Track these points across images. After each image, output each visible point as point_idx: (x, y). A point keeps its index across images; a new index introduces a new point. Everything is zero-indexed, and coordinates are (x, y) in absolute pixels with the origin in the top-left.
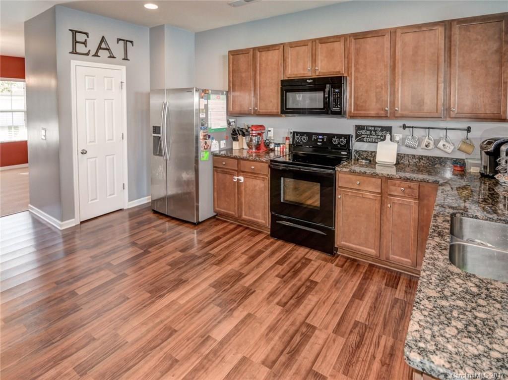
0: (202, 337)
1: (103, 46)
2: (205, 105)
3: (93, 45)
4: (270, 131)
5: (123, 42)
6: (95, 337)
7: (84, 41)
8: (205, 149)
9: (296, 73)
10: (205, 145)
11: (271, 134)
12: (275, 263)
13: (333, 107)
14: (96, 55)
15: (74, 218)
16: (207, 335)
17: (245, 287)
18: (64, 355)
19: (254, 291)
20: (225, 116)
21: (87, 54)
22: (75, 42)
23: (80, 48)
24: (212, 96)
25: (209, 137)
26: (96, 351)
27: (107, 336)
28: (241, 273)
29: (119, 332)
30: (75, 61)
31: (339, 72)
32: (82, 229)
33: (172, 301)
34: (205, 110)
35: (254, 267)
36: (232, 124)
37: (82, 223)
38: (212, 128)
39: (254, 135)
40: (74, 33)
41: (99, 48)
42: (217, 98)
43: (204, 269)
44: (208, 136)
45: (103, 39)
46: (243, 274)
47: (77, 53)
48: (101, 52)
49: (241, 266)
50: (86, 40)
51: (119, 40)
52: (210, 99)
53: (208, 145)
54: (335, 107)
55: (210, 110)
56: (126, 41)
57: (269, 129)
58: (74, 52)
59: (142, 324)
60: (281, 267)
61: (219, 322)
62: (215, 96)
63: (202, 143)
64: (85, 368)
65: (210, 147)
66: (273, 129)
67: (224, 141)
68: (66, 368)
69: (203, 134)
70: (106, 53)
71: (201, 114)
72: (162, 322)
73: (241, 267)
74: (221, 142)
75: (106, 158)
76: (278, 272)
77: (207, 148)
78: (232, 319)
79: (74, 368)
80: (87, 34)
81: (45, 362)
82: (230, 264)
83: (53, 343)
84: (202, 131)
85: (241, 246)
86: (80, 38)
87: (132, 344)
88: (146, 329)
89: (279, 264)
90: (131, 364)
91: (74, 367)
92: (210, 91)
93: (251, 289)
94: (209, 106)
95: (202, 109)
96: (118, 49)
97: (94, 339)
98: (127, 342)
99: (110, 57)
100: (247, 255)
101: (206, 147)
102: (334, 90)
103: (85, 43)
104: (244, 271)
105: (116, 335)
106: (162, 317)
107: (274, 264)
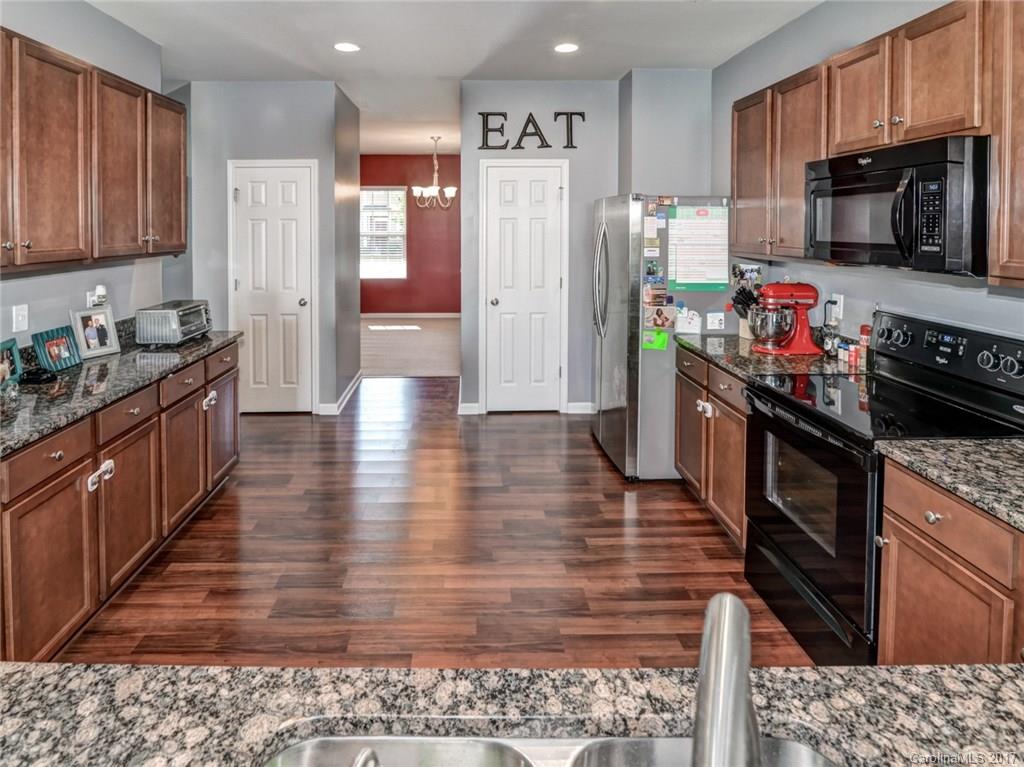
0: (402, 650)
1: (531, 129)
2: (660, 231)
3: (513, 132)
4: (835, 303)
5: (565, 117)
7: (500, 126)
8: (656, 325)
9: (852, 138)
10: (656, 316)
11: (838, 312)
12: (678, 635)
13: (922, 244)
14: (519, 146)
15: (477, 401)
16: (410, 652)
17: (559, 631)
19: (562, 651)
20: (724, 256)
21: (504, 147)
22: (486, 130)
23: (495, 139)
24: (680, 211)
25: (670, 300)
28: (586, 604)
30: (485, 160)
31: (962, 120)
32: (489, 422)
34: (658, 242)
35: (623, 613)
36: (747, 275)
37: (490, 413)
38: (678, 282)
39: (770, 307)
40: (485, 116)
41: (524, 134)
42: (698, 213)
43: (540, 560)
44: (664, 299)
45: (531, 120)
46: (588, 609)
47: (488, 148)
48: (526, 141)
49: (604, 594)
50: (503, 125)
51: (557, 115)
52: (674, 217)
53: (667, 319)
54: (927, 244)
55: (672, 241)
56: (570, 115)
57: (835, 297)
58: (485, 145)
60: (682, 649)
62: (692, 210)
63: (647, 312)
65: (673, 323)
66: (842, 297)
67: (721, 315)
69: (651, 292)
70: (536, 140)
71: (646, 250)
73: (601, 596)
74: (709, 316)
75: (530, 318)
76: (659, 654)
77: (663, 324)
78: (468, 661)
80: (504, 115)
82: (589, 578)
84: (649, 286)
85: (655, 560)
86: (494, 122)
89: (681, 642)
92: (676, 200)
93: (560, 644)
94: (670, 232)
95: (651, 239)
96: (555, 131)
99: (542, 146)
100: (642, 582)
101: (659, 322)
102: (924, 188)
103: (501, 130)
104: (593, 606)
107: (672, 635)
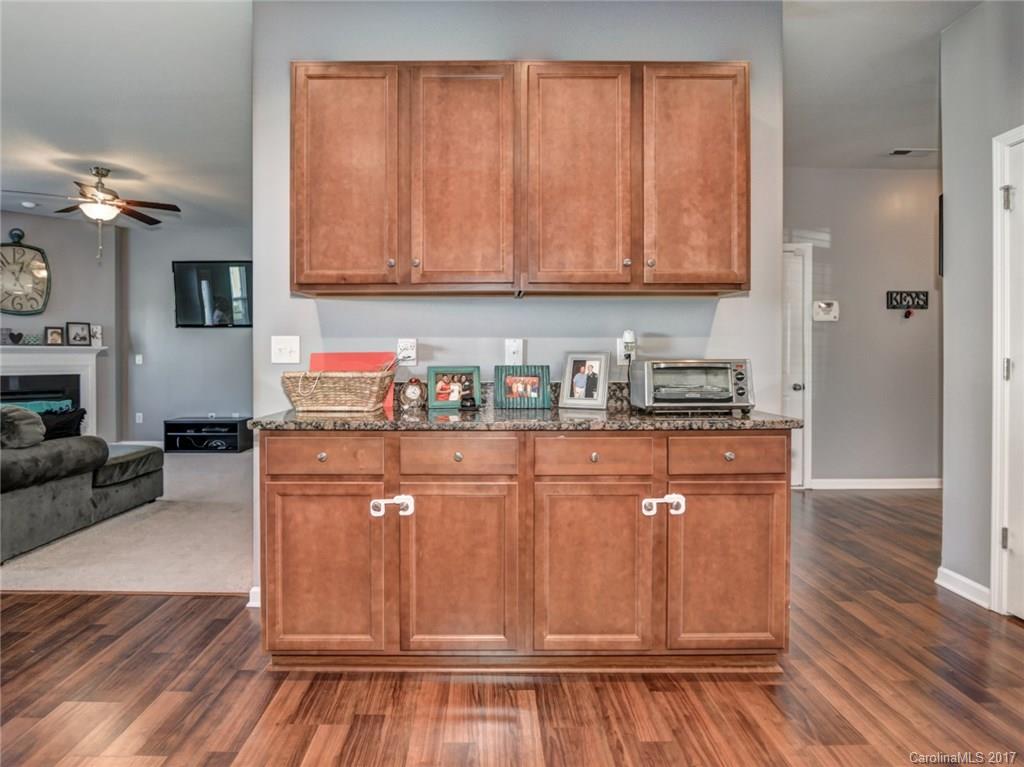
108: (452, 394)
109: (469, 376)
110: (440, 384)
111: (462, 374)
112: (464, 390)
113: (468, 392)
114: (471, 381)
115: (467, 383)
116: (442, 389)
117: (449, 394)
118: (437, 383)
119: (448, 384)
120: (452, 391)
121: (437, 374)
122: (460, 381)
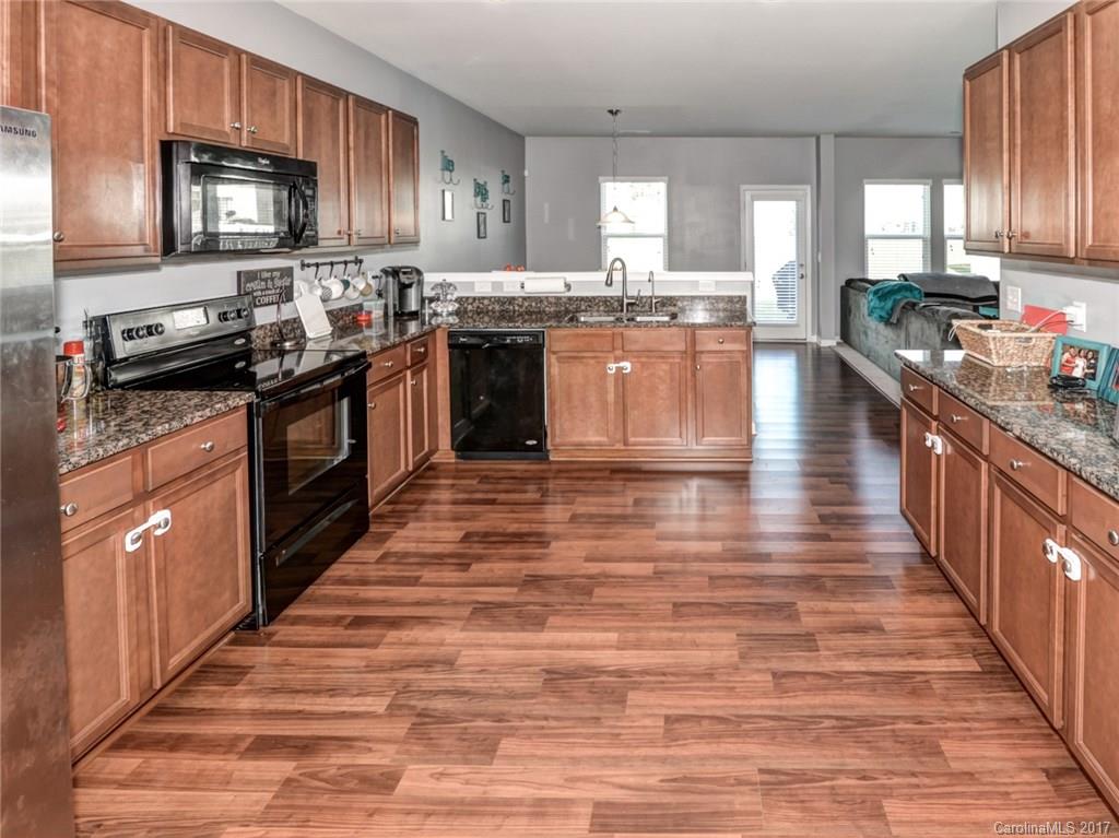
6: (770, 678)
18: (825, 681)
26: (782, 654)
27: (754, 666)
29: (736, 659)
33: (622, 649)
59: (697, 646)
61: (624, 577)
64: (806, 640)
68: (827, 658)
72: (673, 629)
79: (818, 650)
81: (855, 689)
83: (837, 718)
87: (734, 628)
88: (701, 635)
90: (753, 607)
91: (817, 653)
97: (774, 675)
98: (738, 635)
105: (742, 657)
106: (665, 635)
108: (1076, 370)
109: (1096, 353)
110: (1067, 355)
111: (1090, 351)
112: (1088, 368)
113: (1092, 371)
114: (1096, 359)
115: (1092, 361)
116: (1067, 361)
117: (1073, 368)
118: (1063, 354)
119: (1073, 357)
120: (1077, 366)
121: (1064, 345)
122: (1086, 357)
